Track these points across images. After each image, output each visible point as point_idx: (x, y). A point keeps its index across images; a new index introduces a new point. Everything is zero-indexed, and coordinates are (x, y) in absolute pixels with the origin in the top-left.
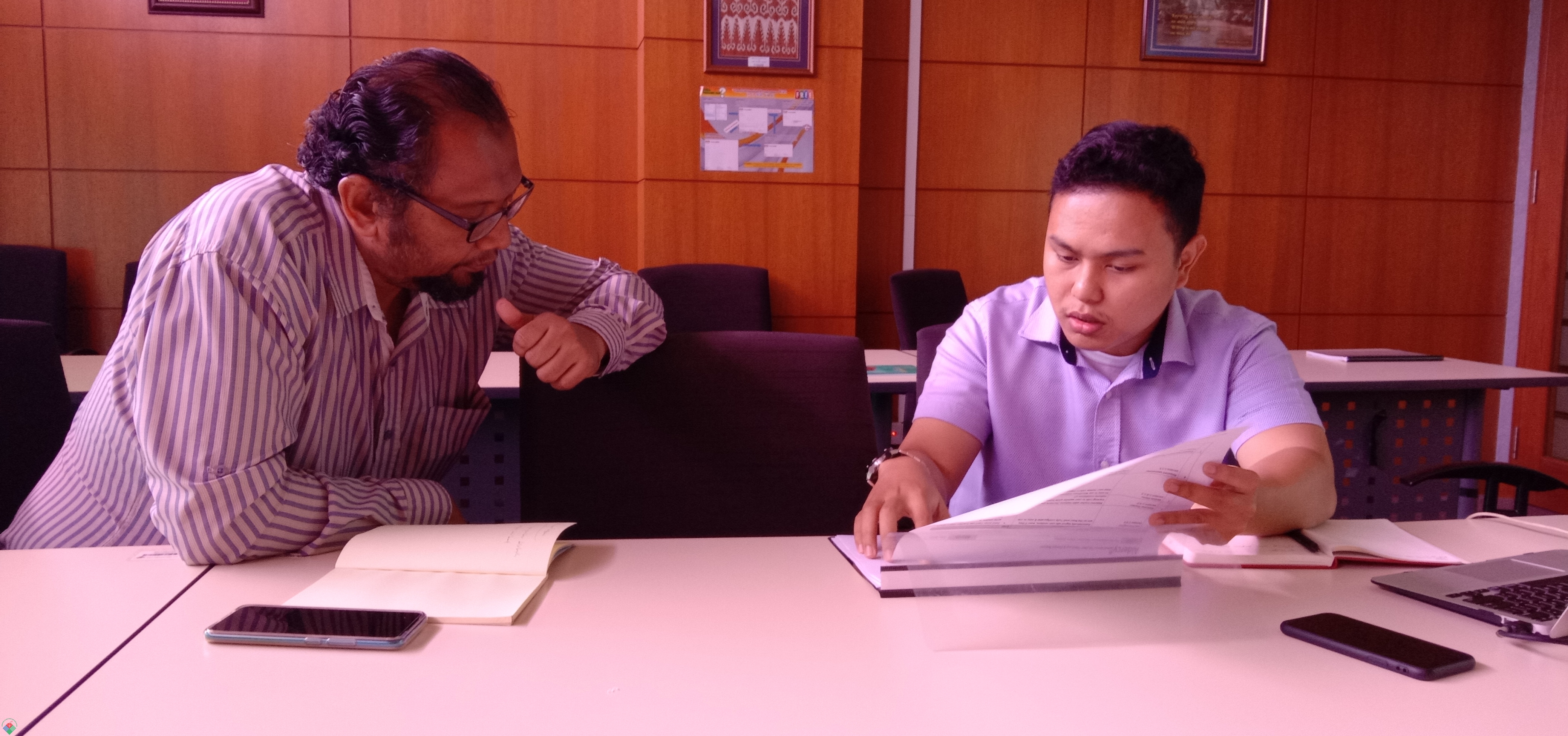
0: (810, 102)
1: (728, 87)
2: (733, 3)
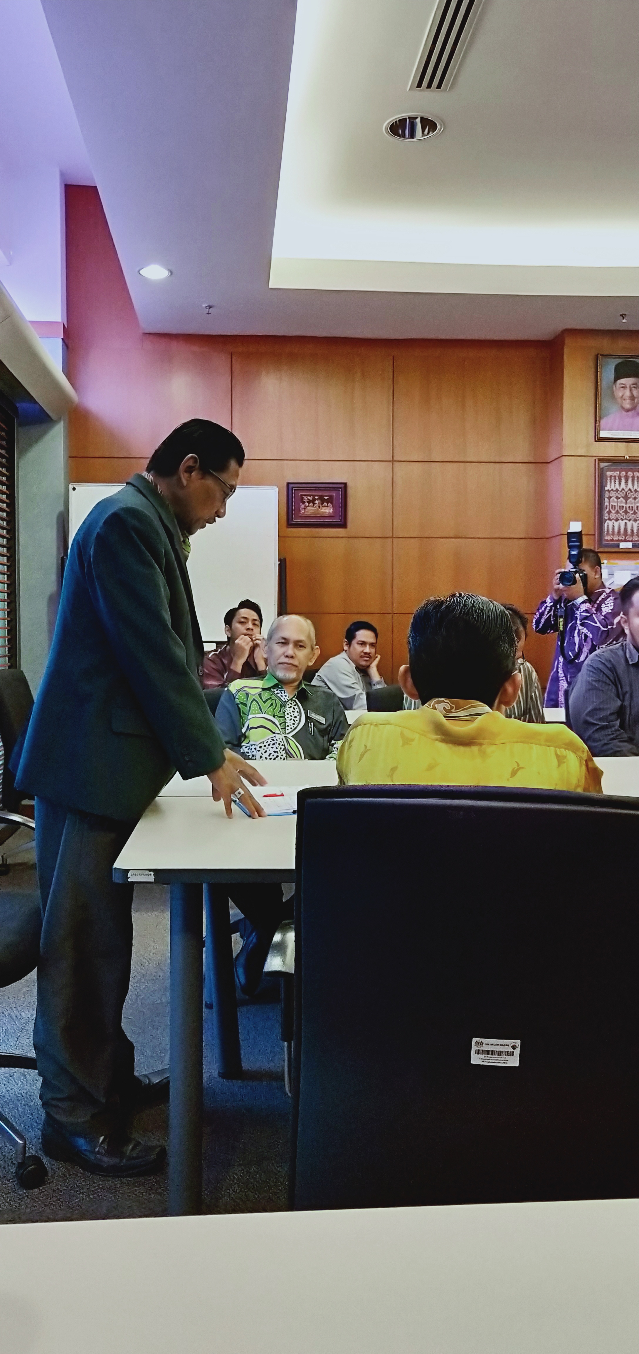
2: (611, 514)
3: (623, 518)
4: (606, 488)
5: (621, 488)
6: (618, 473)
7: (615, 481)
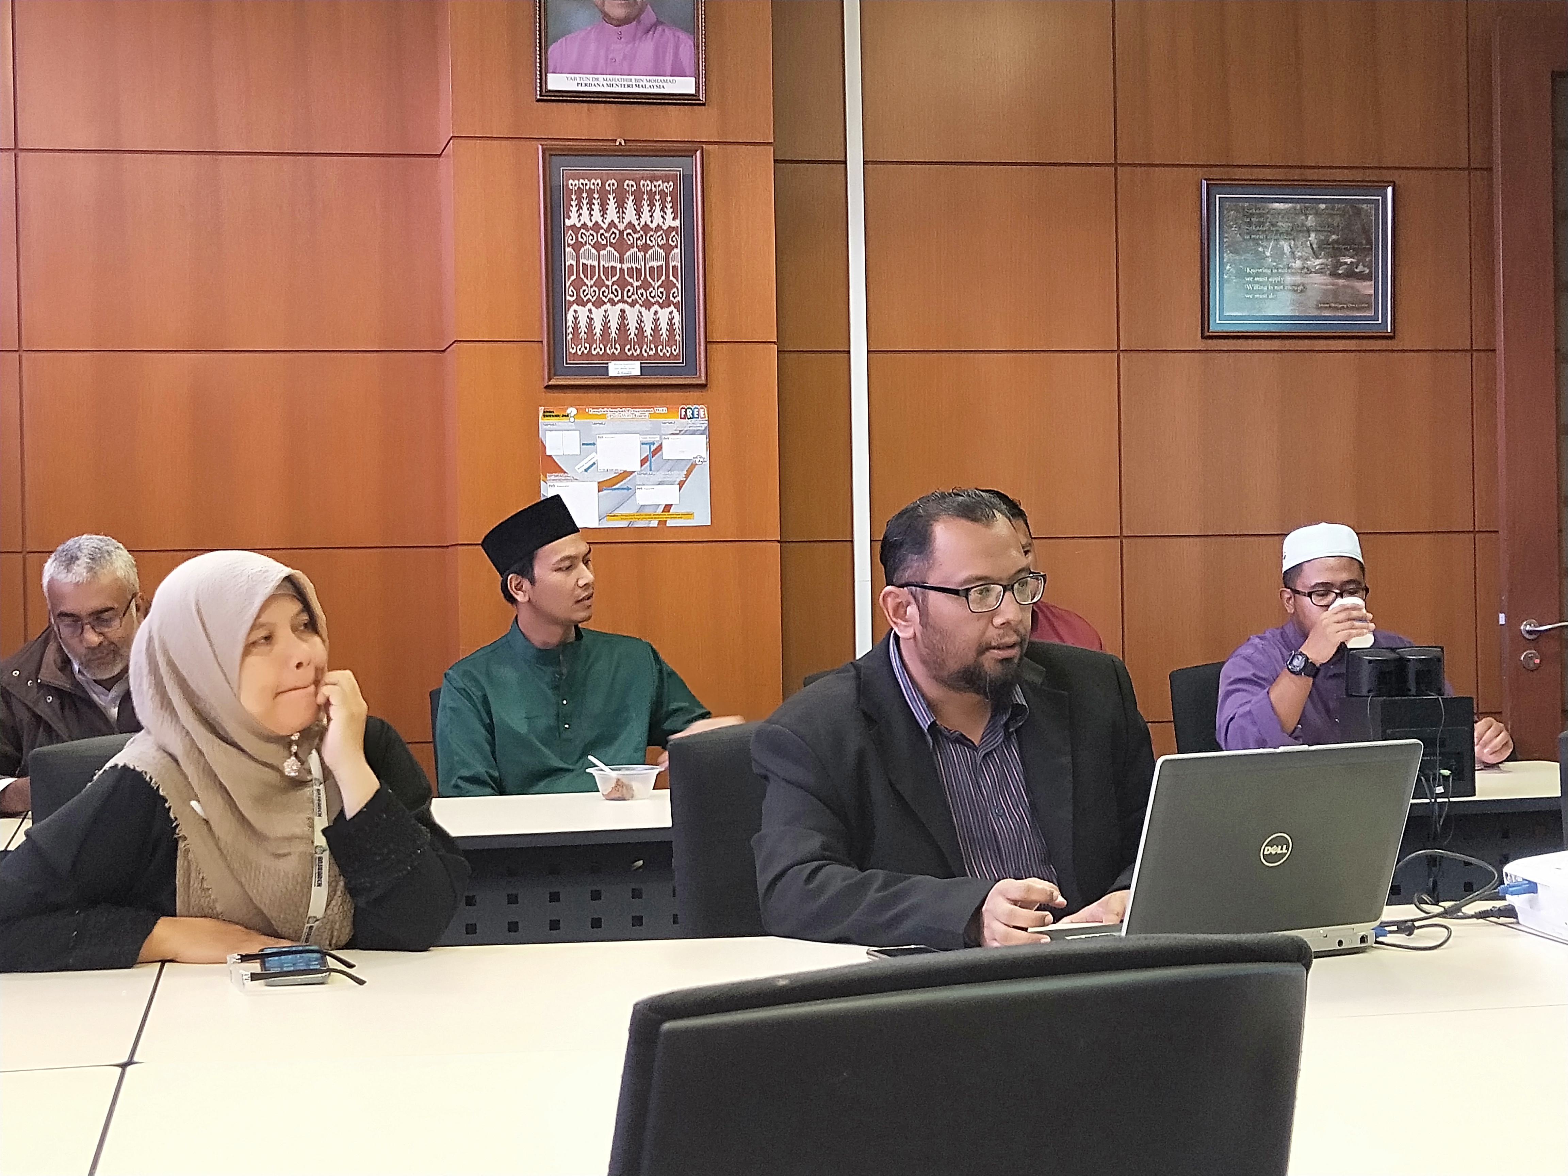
0: (701, 424)
1: (580, 405)
2: (584, 288)
3: (616, 300)
4: (568, 223)
5: (607, 221)
6: (599, 181)
7: (590, 204)
